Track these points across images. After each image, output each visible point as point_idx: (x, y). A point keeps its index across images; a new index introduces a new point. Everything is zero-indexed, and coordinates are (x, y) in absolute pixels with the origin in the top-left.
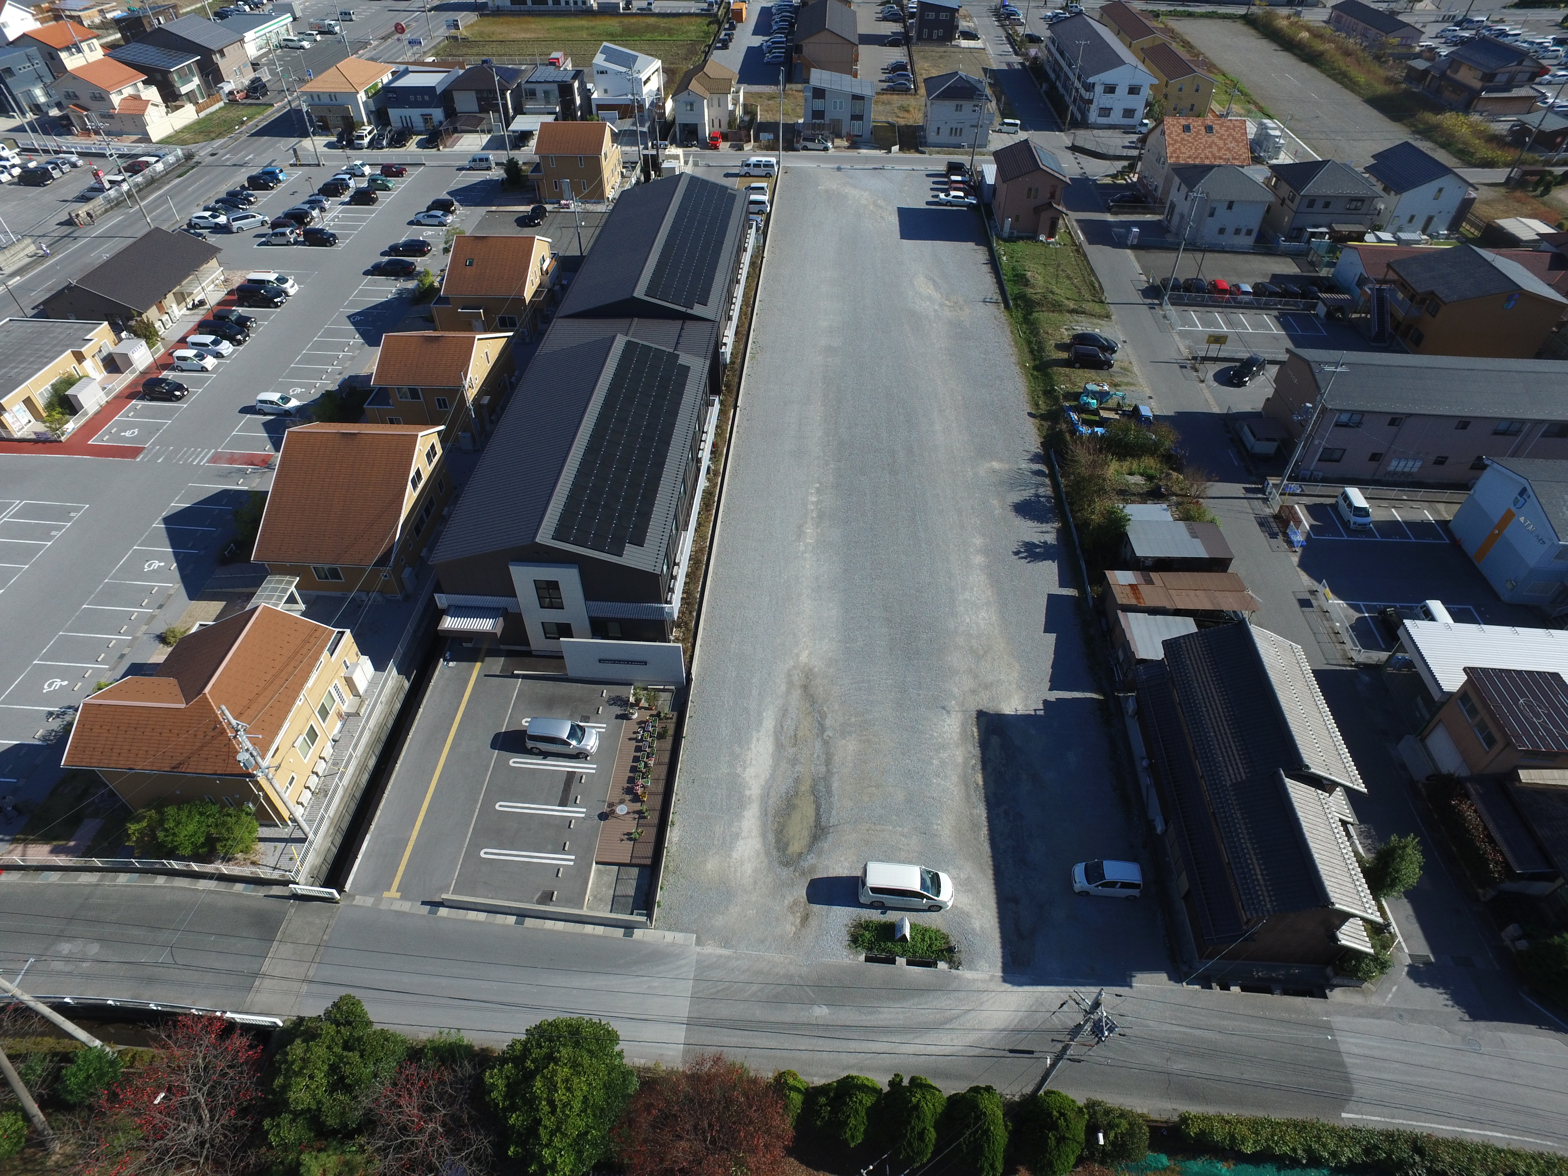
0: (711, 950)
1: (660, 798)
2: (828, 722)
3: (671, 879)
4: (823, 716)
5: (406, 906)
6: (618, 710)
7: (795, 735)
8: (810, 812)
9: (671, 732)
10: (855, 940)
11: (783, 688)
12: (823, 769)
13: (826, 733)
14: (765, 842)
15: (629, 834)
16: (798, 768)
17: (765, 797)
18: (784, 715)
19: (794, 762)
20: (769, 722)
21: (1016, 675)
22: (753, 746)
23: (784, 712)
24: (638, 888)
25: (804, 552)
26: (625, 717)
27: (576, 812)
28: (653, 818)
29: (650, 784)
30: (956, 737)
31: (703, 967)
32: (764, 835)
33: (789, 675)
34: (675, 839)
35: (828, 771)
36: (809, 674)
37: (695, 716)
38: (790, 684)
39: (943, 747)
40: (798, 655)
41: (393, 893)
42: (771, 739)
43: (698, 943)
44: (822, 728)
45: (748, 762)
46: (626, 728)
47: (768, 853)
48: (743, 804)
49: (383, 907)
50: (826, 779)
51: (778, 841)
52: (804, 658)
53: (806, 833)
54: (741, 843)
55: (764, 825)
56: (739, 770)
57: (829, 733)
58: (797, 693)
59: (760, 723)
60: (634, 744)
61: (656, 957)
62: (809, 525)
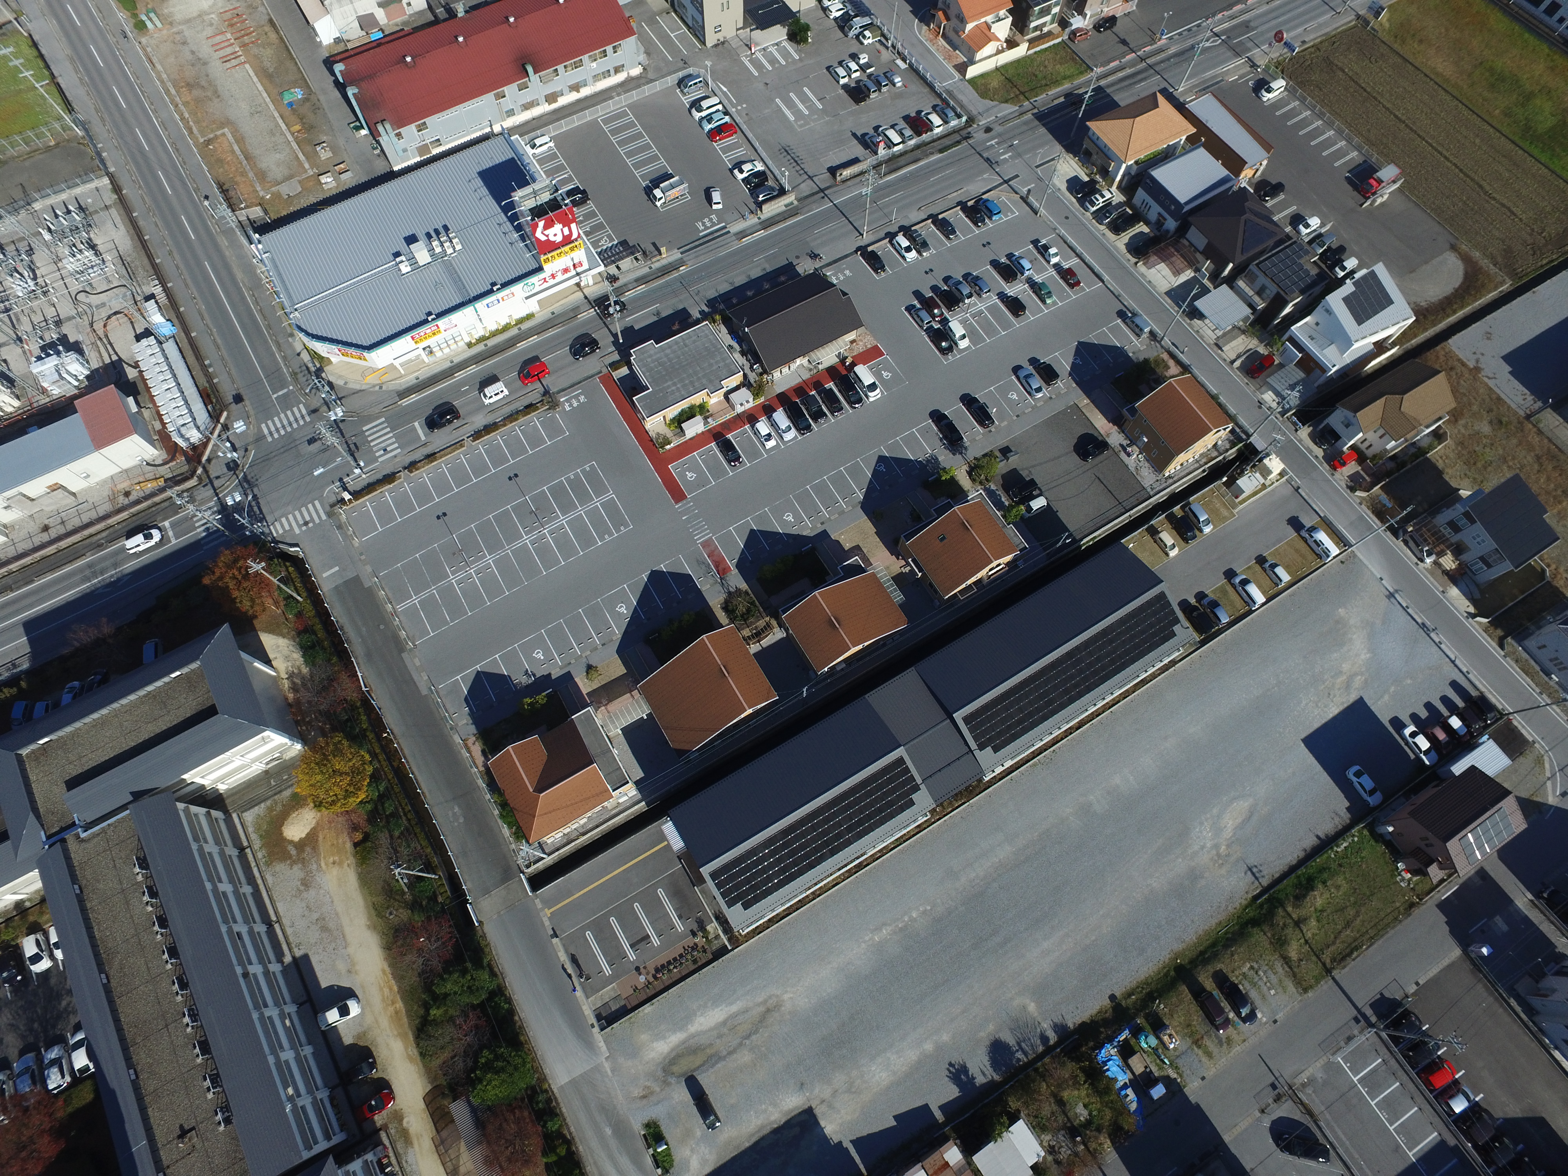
0: (607, 1066)
1: (663, 987)
2: (754, 1037)
3: (627, 1024)
4: (756, 1032)
5: (547, 923)
6: (695, 927)
7: (736, 1026)
8: (698, 1062)
9: (700, 963)
10: (647, 1126)
11: (760, 1000)
12: (724, 1053)
13: (746, 1041)
14: (669, 1053)
15: (636, 987)
16: (718, 1041)
17: (693, 1036)
18: (744, 1012)
19: (720, 1036)
20: (734, 1008)
21: (849, 1118)
22: (716, 1010)
23: (746, 1011)
24: (617, 1011)
25: (864, 942)
26: (694, 934)
27: (632, 956)
28: (650, 992)
29: (665, 977)
30: (786, 1108)
31: (597, 1069)
32: (672, 1050)
33: (770, 997)
34: (646, 1011)
35: (725, 1057)
36: (778, 1006)
38: (765, 1002)
39: (775, 1105)
40: (786, 992)
41: (548, 912)
42: (726, 1016)
43: (607, 1058)
44: (748, 1037)
45: (706, 1014)
46: (689, 941)
47: (665, 1058)
48: (681, 1029)
49: (541, 914)
50: (721, 1058)
51: (674, 1059)
52: (786, 997)
53: (685, 1068)
54: (662, 1042)
55: (678, 1046)
56: (699, 1013)
57: (748, 1042)
58: (762, 1009)
59: (731, 1004)
60: (682, 951)
61: (589, 1045)
62: (889, 928)
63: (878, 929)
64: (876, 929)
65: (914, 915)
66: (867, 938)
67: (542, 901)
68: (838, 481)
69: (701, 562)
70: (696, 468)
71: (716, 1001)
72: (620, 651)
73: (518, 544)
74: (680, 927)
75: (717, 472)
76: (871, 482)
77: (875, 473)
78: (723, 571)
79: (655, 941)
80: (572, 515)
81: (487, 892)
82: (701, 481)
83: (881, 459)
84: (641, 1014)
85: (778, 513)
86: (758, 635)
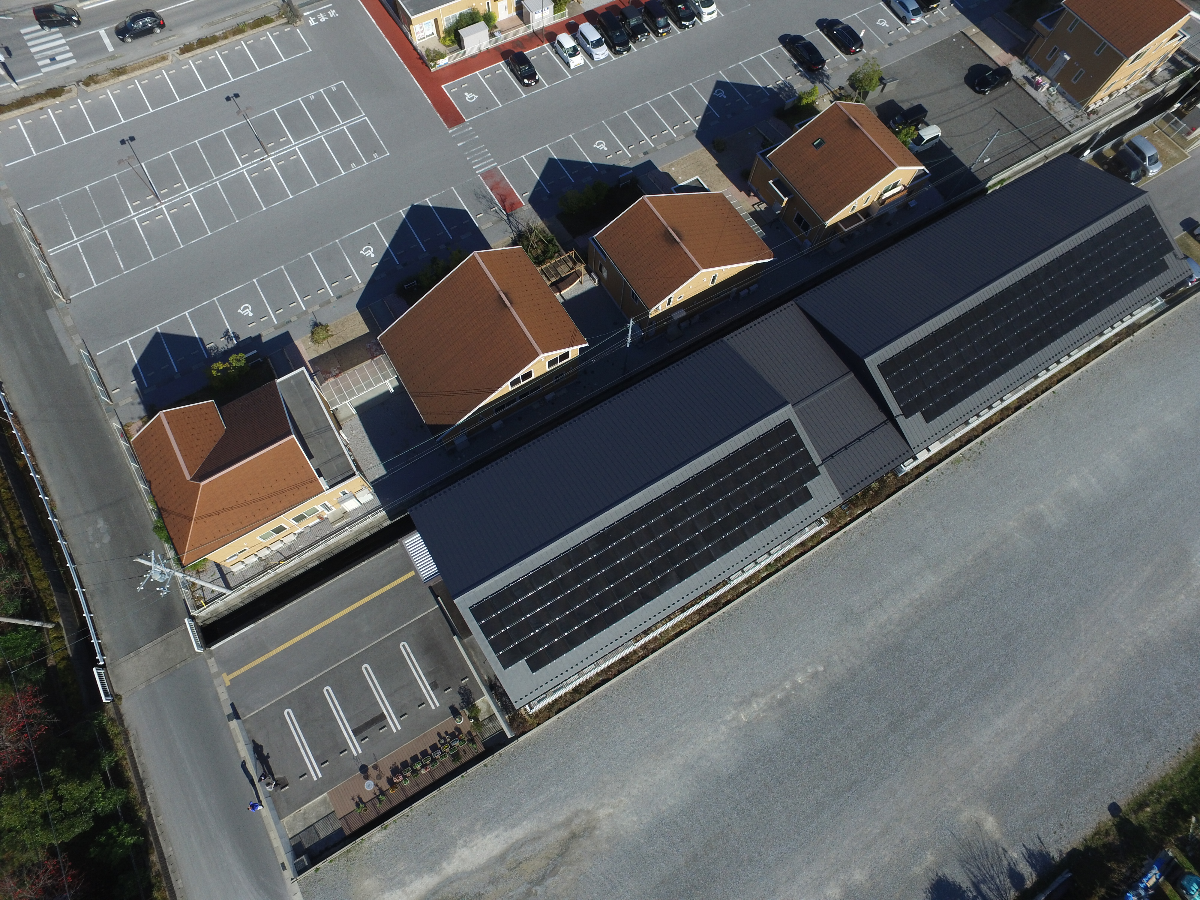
1: (403, 798)
2: (550, 882)
3: (343, 861)
4: (553, 872)
5: (224, 696)
6: (457, 701)
7: (521, 863)
9: (464, 760)
11: (561, 818)
13: (537, 888)
15: (360, 799)
16: (491, 888)
17: (450, 881)
18: (533, 839)
19: (495, 880)
20: (518, 833)
22: (489, 836)
23: (537, 837)
24: (328, 838)
25: (725, 723)
26: (455, 712)
27: (355, 747)
28: (383, 808)
29: (408, 784)
33: (576, 814)
34: (374, 839)
36: (589, 830)
37: (489, 767)
38: (569, 821)
40: (603, 805)
41: (227, 679)
42: (505, 846)
44: (540, 881)
45: (473, 844)
46: (447, 723)
48: (431, 868)
49: (216, 682)
52: (602, 813)
54: (399, 892)
56: (460, 842)
57: (539, 890)
58: (563, 834)
59: (513, 826)
60: (436, 739)
62: (763, 701)
63: (745, 702)
64: (742, 703)
65: (800, 680)
66: (728, 717)
67: (219, 662)
68: (666, 106)
69: (481, 196)
70: (476, 87)
71: (489, 821)
72: (361, 306)
73: (231, 174)
74: (433, 701)
75: (505, 93)
76: (708, 109)
77: (713, 100)
78: (510, 206)
79: (394, 724)
80: (307, 140)
81: (132, 647)
82: (484, 103)
83: (720, 85)
84: (366, 845)
85: (587, 141)
86: (559, 284)
